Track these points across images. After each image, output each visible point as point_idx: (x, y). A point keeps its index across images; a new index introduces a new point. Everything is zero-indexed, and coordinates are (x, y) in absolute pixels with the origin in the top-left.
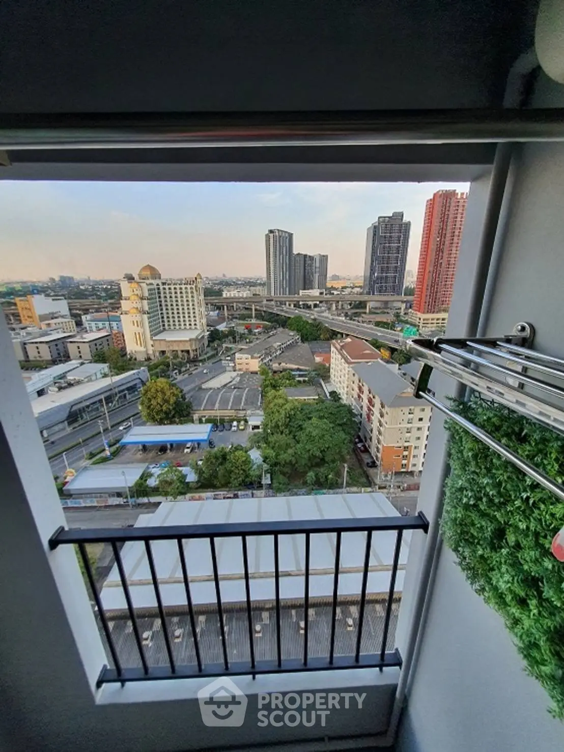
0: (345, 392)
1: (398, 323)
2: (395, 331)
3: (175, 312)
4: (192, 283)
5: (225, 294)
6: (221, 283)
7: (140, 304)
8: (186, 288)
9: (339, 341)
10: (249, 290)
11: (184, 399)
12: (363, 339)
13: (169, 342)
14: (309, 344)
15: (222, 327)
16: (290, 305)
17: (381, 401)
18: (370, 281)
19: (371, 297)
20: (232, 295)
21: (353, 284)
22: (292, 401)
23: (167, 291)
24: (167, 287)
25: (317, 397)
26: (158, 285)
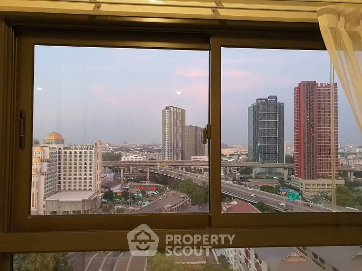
0: (233, 257)
1: (283, 188)
2: (280, 195)
3: (73, 173)
4: (91, 148)
5: (123, 158)
6: (122, 149)
7: (40, 166)
8: (86, 152)
9: (226, 204)
10: (146, 155)
11: (66, 263)
12: (248, 202)
13: (61, 202)
14: (199, 206)
15: (117, 189)
16: (182, 169)
17: (267, 266)
18: (254, 150)
19: (256, 164)
20: (130, 160)
21: (240, 152)
22: (178, 265)
23: (68, 155)
24: (68, 151)
25: (205, 262)
26: (60, 149)
